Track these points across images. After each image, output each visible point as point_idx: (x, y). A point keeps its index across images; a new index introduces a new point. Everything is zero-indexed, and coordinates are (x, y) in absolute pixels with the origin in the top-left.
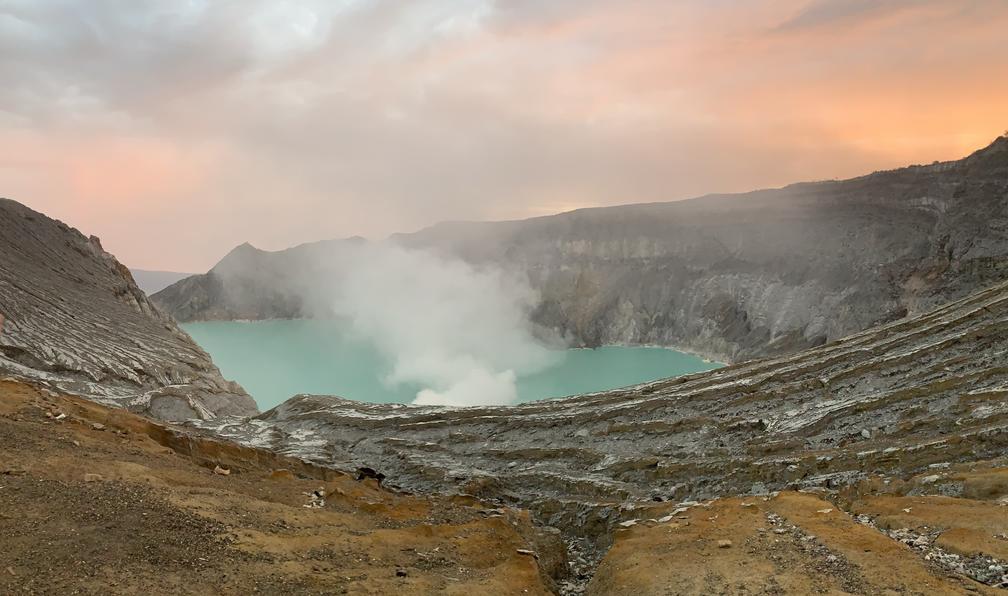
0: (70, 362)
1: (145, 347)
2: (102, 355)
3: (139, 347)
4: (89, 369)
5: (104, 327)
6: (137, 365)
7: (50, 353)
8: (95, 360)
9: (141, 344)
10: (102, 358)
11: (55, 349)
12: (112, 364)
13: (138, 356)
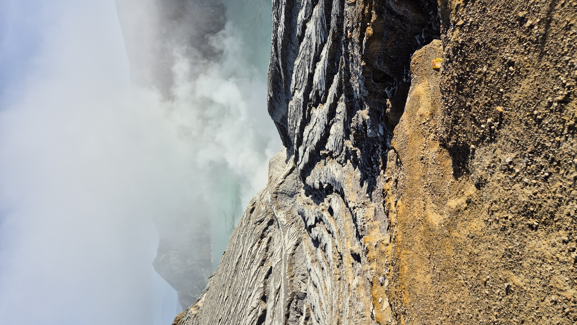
0: (258, 295)
1: (240, 252)
2: (250, 276)
3: (241, 256)
4: (261, 278)
5: (227, 291)
6: (255, 247)
7: (252, 316)
8: (255, 278)
9: (239, 256)
10: (252, 274)
11: (248, 313)
12: (257, 263)
13: (248, 250)
